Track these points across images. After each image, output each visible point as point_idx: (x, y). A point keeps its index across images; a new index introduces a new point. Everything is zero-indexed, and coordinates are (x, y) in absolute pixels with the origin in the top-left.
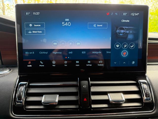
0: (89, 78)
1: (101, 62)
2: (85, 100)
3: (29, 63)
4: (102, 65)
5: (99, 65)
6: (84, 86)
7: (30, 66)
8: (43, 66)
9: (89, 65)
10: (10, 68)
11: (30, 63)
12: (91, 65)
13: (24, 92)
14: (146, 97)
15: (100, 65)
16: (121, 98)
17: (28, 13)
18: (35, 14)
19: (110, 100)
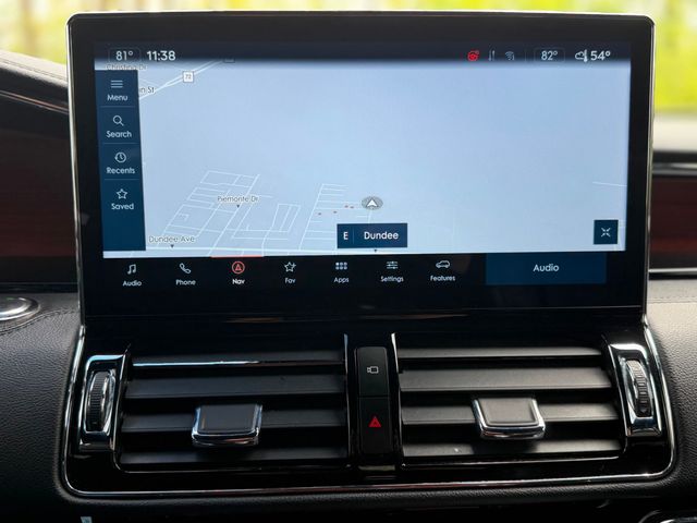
0: (393, 335)
1: (447, 266)
2: (375, 423)
3: (129, 272)
4: (450, 278)
5: (435, 279)
6: (369, 370)
7: (136, 283)
8: (193, 283)
9: (391, 279)
10: (34, 296)
11: (134, 271)
12: (400, 280)
13: (112, 395)
14: (639, 413)
15: (442, 278)
16: (528, 418)
17: (123, 55)
18: (153, 56)
19: (483, 423)
